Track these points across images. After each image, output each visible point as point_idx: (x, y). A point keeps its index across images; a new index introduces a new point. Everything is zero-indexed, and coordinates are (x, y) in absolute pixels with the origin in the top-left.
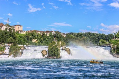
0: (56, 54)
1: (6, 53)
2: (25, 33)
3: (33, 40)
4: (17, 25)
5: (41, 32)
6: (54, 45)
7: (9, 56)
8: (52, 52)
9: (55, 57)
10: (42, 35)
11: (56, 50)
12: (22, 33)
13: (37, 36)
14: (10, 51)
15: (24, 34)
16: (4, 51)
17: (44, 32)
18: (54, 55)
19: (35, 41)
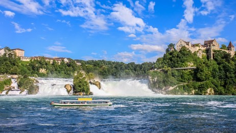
0: (86, 90)
1: (14, 88)
2: (28, 60)
3: (40, 71)
4: (18, 49)
5: (50, 59)
6: (80, 78)
7: (21, 93)
8: (80, 86)
9: (85, 93)
10: (51, 63)
11: (85, 84)
12: (24, 60)
13: (46, 64)
14: (19, 86)
15: (28, 62)
16: (10, 85)
17: (54, 60)
18: (83, 91)
19: (42, 71)
